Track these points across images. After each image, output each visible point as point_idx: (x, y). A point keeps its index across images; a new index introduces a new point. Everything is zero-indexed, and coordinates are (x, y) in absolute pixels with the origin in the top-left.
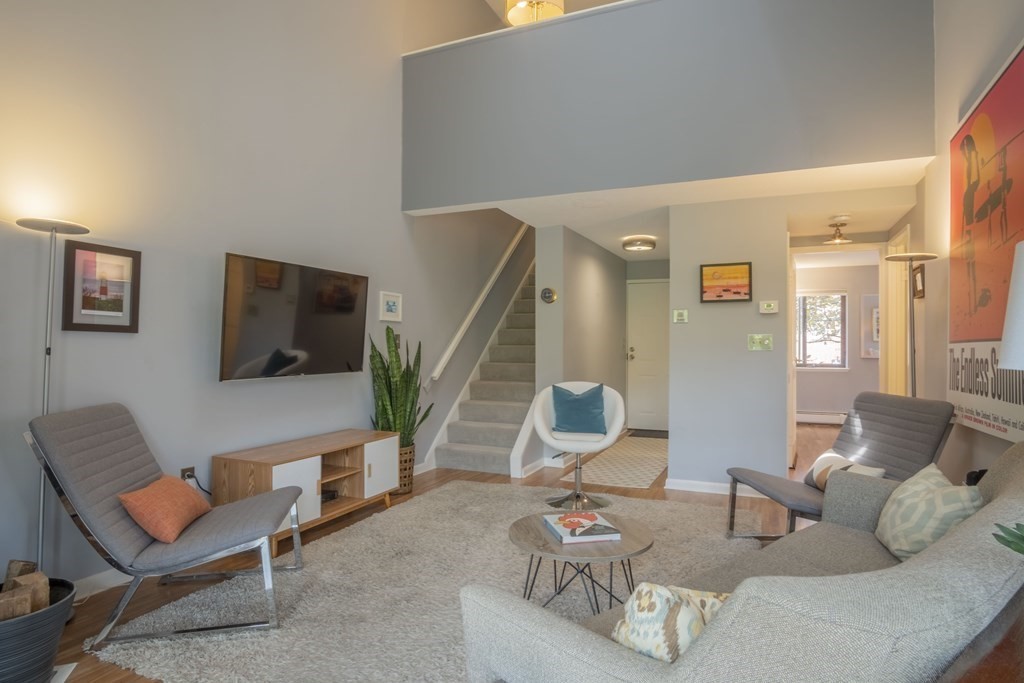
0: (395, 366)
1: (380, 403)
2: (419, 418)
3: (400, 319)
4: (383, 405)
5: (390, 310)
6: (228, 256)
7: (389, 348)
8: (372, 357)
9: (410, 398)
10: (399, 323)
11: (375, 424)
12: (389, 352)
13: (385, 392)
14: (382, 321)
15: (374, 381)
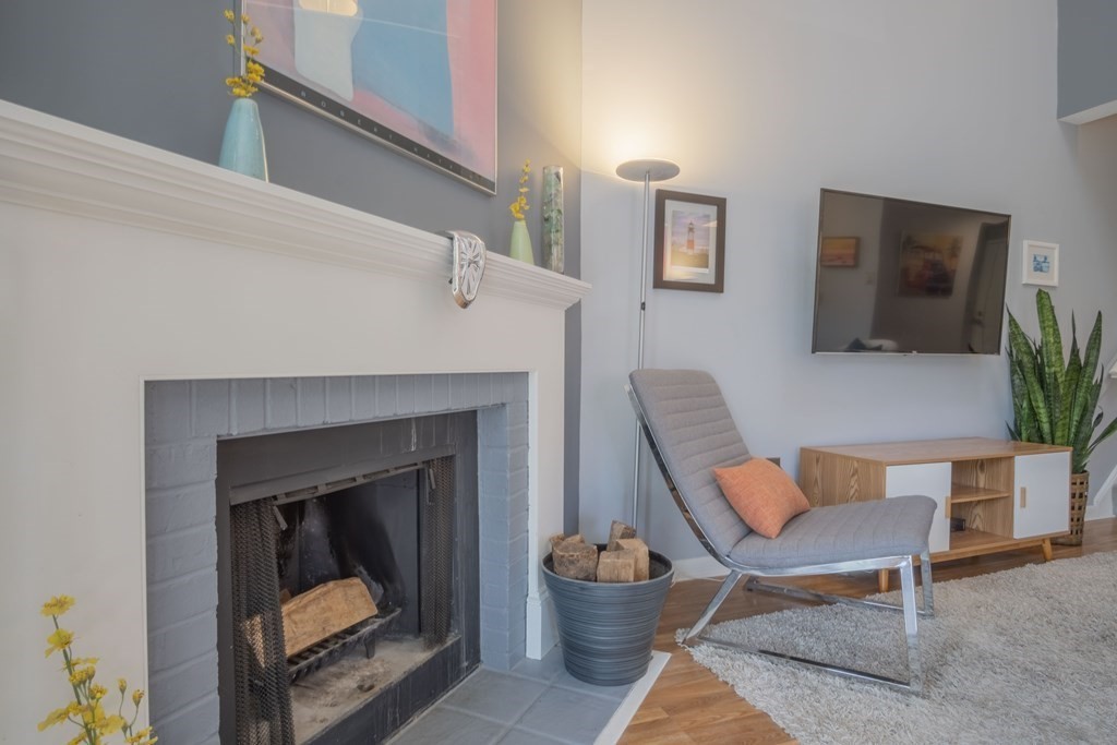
0: (1053, 349)
1: (1025, 405)
2: (1098, 431)
3: (1055, 282)
4: (1031, 408)
5: (1038, 268)
6: (824, 192)
7: (1042, 322)
8: (1012, 337)
9: (1080, 400)
10: (1054, 288)
11: (1015, 434)
12: (1043, 328)
13: (1037, 387)
14: (1026, 285)
15: (1013, 372)
